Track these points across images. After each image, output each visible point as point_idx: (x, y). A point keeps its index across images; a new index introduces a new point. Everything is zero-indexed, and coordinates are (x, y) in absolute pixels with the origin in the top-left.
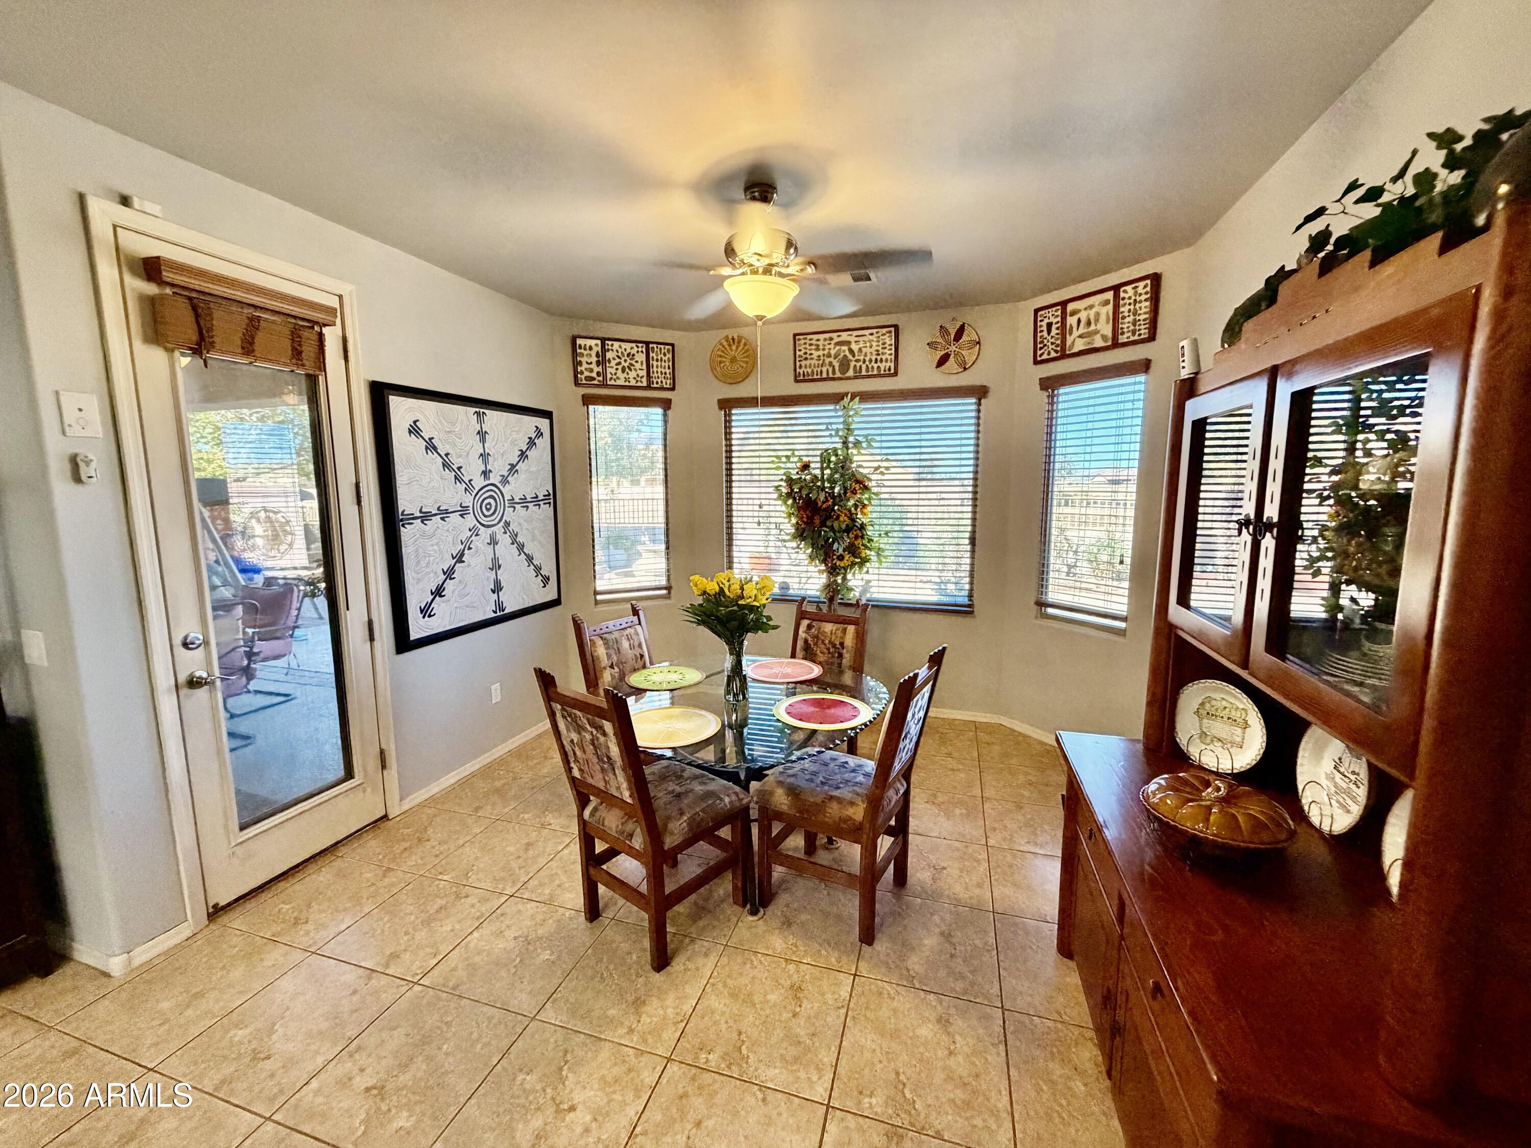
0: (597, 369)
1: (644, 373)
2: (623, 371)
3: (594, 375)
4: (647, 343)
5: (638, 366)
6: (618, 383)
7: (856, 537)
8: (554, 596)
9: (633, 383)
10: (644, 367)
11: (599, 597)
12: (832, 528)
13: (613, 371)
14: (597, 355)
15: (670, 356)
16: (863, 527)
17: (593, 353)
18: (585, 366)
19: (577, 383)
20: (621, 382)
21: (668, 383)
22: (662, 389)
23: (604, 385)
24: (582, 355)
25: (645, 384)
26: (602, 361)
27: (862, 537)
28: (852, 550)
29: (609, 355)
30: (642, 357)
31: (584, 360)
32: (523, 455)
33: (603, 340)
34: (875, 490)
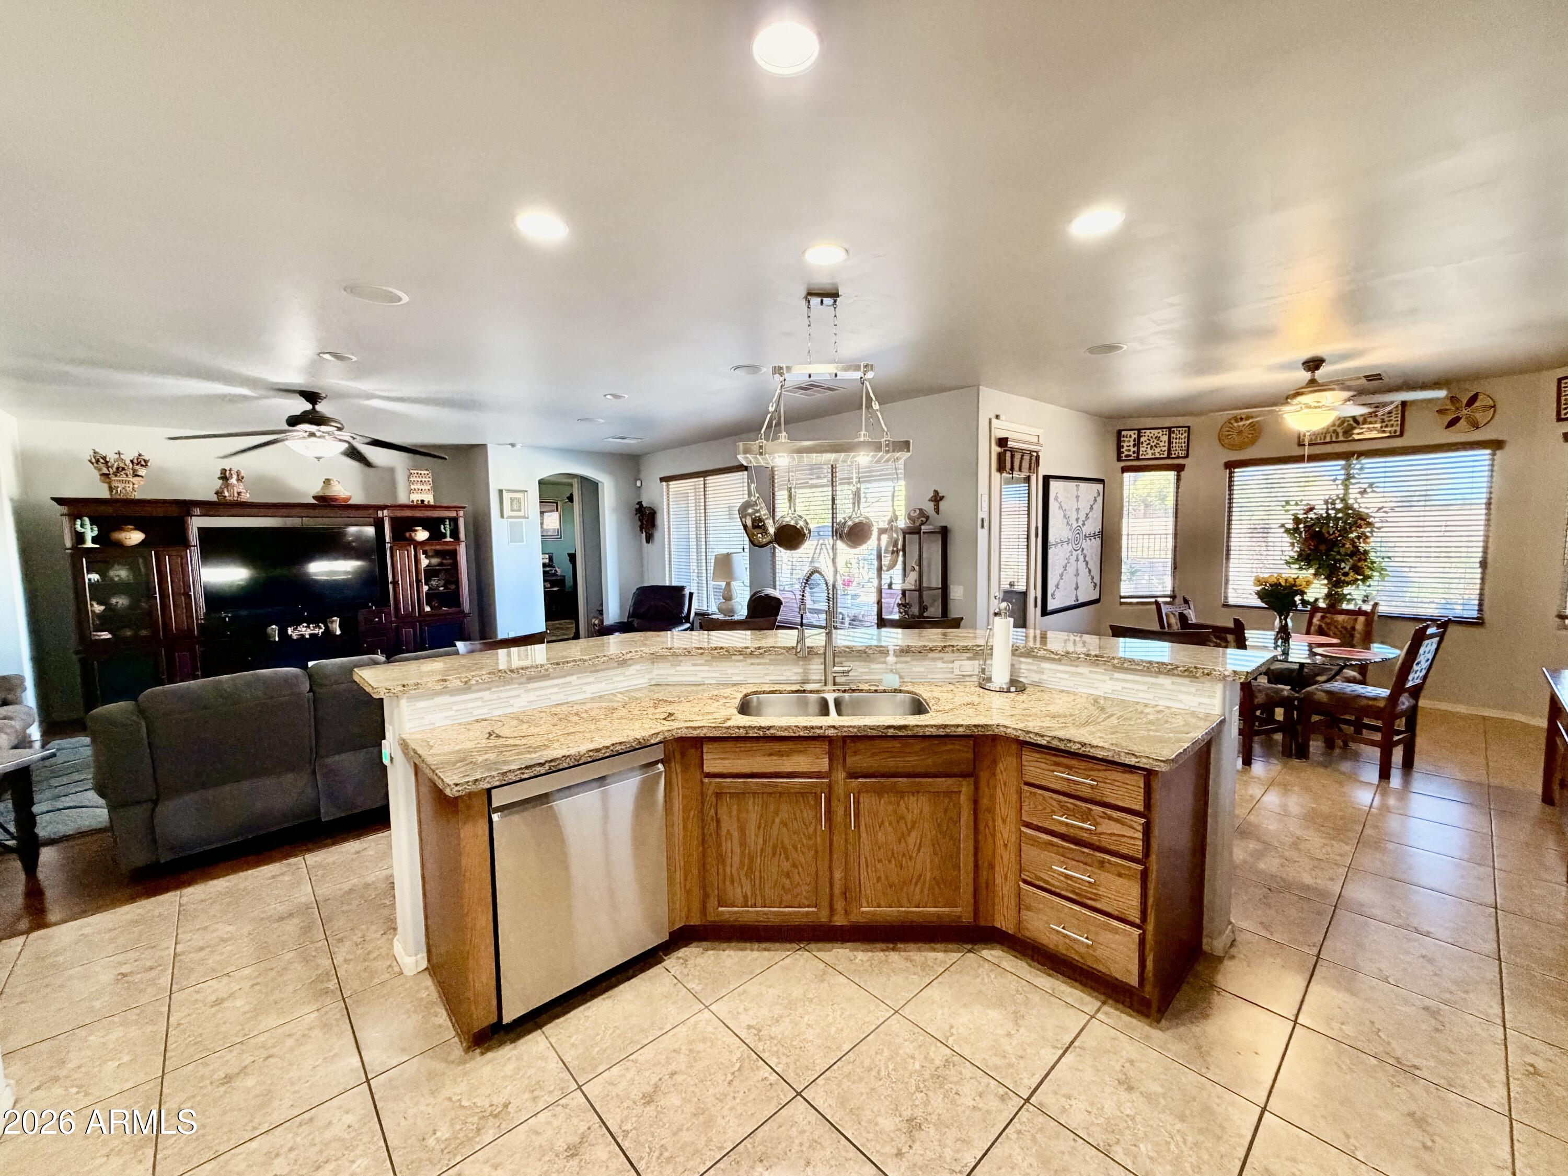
0: (1132, 449)
1: (1166, 448)
2: (1151, 448)
3: (1131, 453)
4: (1170, 428)
5: (1162, 444)
6: (1147, 457)
7: (1360, 560)
8: (1097, 597)
9: (1157, 456)
10: (1166, 444)
11: (1122, 600)
12: (1339, 553)
13: (1144, 449)
14: (1134, 440)
15: (1186, 435)
16: (1366, 552)
17: (1132, 440)
18: (1126, 448)
19: (1119, 459)
20: (1150, 456)
21: (1183, 453)
22: (1178, 457)
23: (1138, 459)
24: (1124, 441)
25: (1165, 455)
26: (1138, 444)
27: (1365, 560)
28: (1357, 569)
29: (1142, 439)
30: (1165, 438)
31: (1125, 444)
32: (1091, 508)
33: (1139, 430)
34: (1377, 525)
